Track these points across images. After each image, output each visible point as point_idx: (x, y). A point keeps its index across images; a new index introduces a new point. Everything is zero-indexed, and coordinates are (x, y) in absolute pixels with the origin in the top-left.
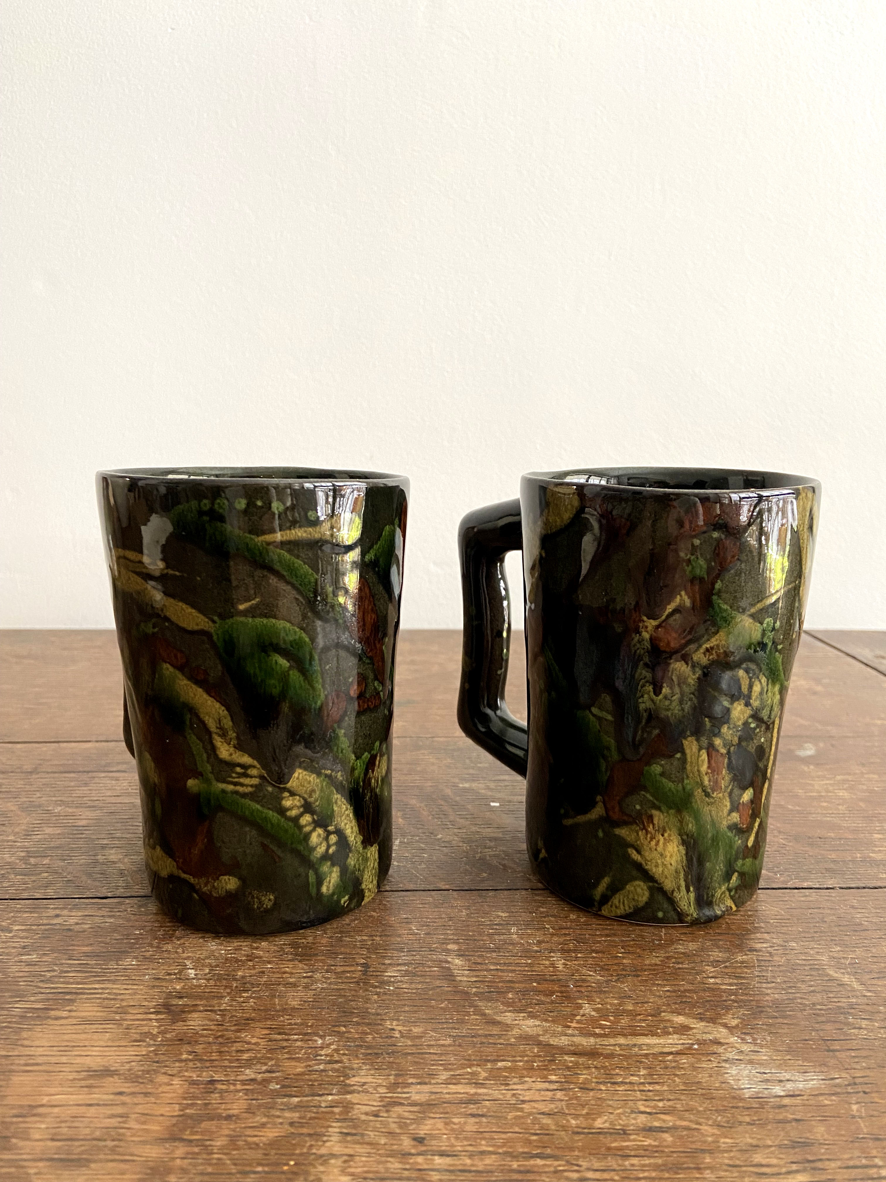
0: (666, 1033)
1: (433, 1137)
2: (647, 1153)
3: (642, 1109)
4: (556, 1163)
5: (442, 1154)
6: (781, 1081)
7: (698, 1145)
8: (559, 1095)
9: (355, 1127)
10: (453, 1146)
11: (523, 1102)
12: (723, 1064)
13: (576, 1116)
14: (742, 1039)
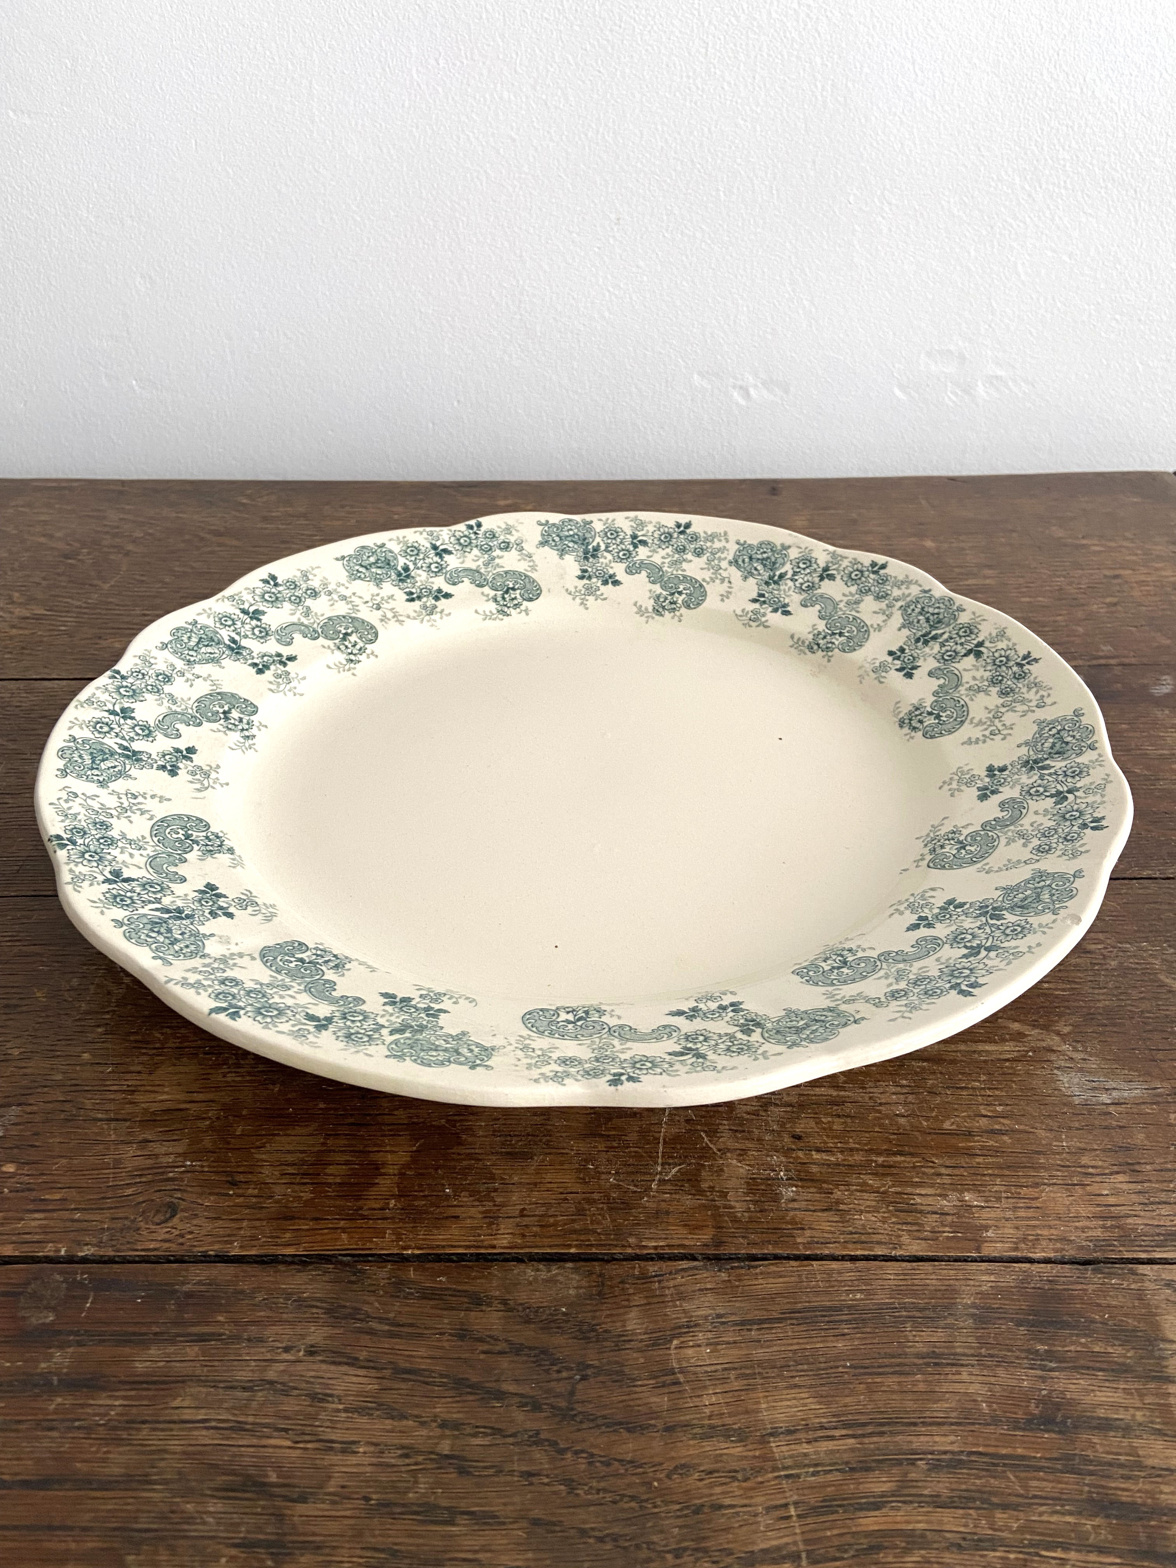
0: (1003, 1040)
1: (808, 1135)
2: (990, 1153)
3: (984, 1112)
4: (914, 1160)
5: (818, 1150)
6: (1107, 1090)
7: (1034, 1147)
8: (911, 1098)
9: (741, 1125)
10: (826, 1143)
11: (881, 1104)
12: (1056, 1072)
13: (927, 1118)
14: (1074, 1047)
